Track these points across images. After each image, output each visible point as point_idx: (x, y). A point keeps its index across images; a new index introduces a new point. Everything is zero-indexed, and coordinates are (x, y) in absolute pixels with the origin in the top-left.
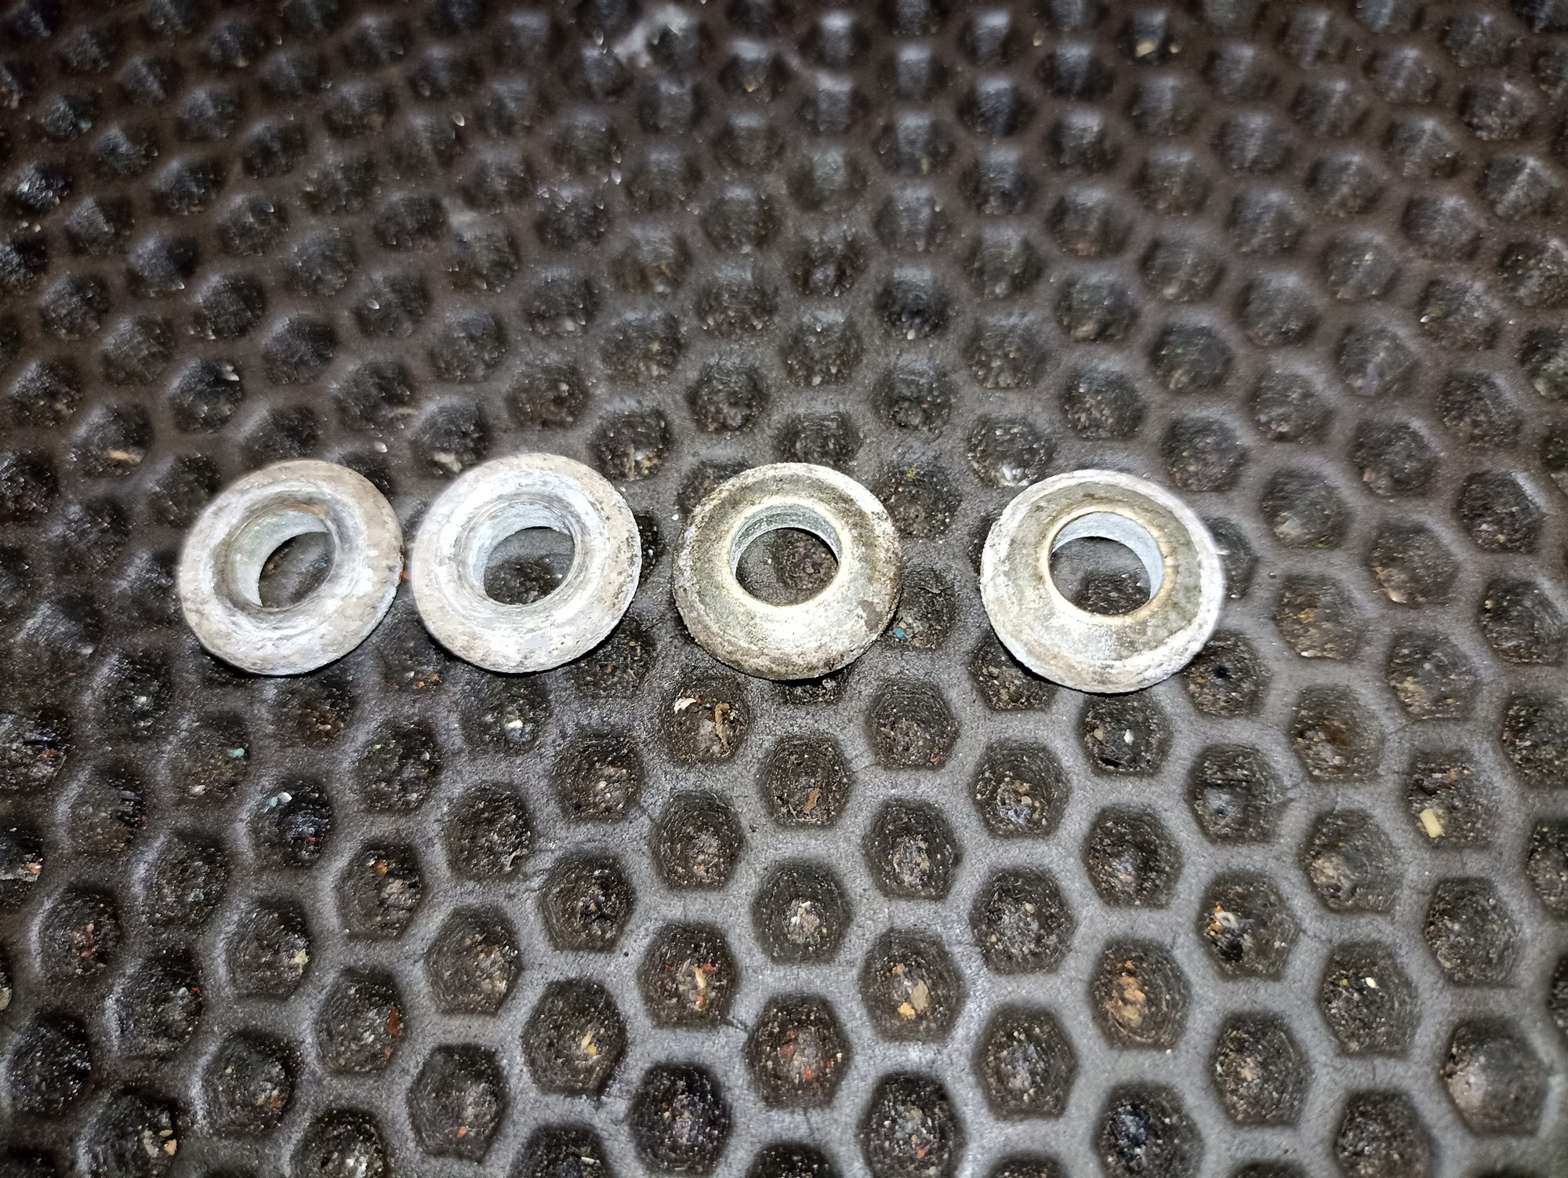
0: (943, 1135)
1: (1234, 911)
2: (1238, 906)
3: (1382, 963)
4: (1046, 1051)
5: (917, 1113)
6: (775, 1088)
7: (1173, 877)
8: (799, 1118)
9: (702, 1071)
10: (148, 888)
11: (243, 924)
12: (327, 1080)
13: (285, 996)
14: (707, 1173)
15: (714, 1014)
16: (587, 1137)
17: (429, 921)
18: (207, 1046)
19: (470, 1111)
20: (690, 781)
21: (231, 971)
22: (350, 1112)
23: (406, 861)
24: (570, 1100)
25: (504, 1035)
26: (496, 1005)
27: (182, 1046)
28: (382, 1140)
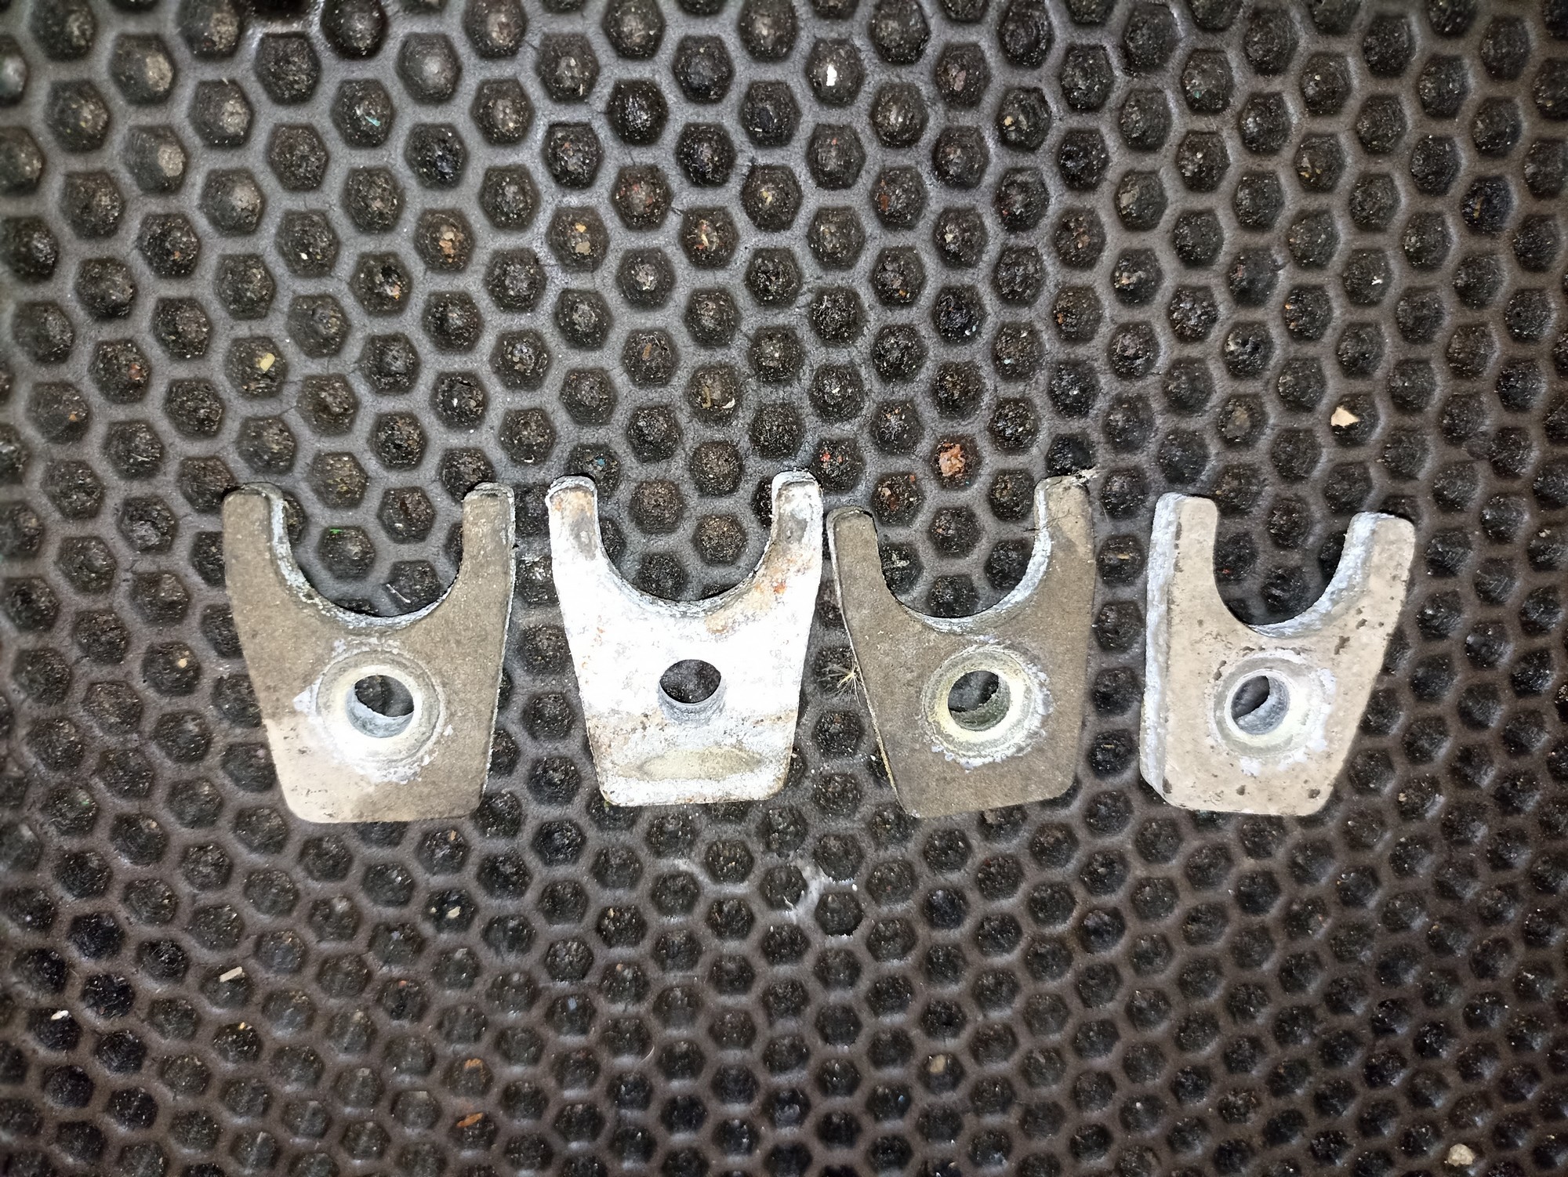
0: (555, 154)
1: (387, 296)
2: (383, 298)
3: (298, 268)
4: (497, 207)
5: (571, 168)
6: (654, 177)
7: (427, 311)
8: (638, 160)
9: (696, 184)
10: (1043, 270)
11: (981, 252)
12: (913, 163)
13: (947, 211)
14: (688, 126)
15: (693, 218)
16: (759, 143)
17: (866, 261)
18: (989, 178)
19: (834, 154)
20: (719, 356)
21: (982, 224)
22: (898, 147)
23: (888, 298)
24: (769, 162)
25: (814, 199)
26: (821, 215)
27: (1008, 178)
28: (878, 133)
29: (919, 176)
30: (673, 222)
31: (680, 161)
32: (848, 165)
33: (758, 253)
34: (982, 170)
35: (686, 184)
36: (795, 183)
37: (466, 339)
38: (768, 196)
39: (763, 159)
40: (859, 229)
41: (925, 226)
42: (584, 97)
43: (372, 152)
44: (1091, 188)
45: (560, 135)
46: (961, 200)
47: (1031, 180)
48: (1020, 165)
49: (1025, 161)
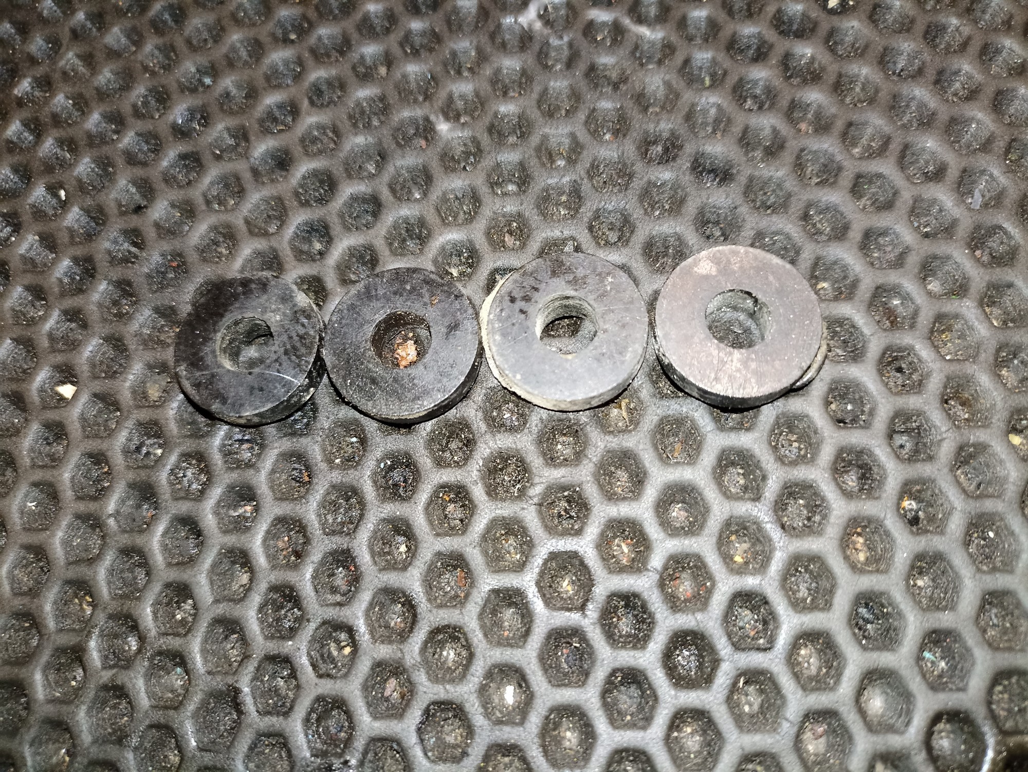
0: (765, 623)
1: (914, 499)
2: (917, 498)
3: (998, 524)
4: (815, 578)
5: (748, 612)
6: (674, 602)
7: (881, 482)
8: (690, 617)
9: (636, 595)
10: (319, 516)
11: (375, 532)
12: (434, 611)
13: (405, 568)
14: (643, 648)
15: (638, 565)
16: (576, 632)
17: (480, 524)
18: (365, 597)
19: (506, 624)
20: (614, 442)
21: (373, 556)
22: (448, 626)
23: (460, 493)
24: (567, 614)
25: (527, 582)
26: (520, 567)
27: (349, 597)
28: (467, 640)
29: (429, 600)
30: (657, 561)
31: (651, 615)
32: (494, 612)
33: (579, 533)
34: (371, 605)
35: (645, 595)
36: (543, 596)
37: (843, 460)
38: (566, 586)
39: (574, 618)
40: (485, 553)
41: (426, 554)
42: (740, 675)
43: (936, 625)
44: (273, 588)
45: (761, 641)
46: (393, 579)
47: (329, 596)
48: (338, 608)
49: (331, 613)
